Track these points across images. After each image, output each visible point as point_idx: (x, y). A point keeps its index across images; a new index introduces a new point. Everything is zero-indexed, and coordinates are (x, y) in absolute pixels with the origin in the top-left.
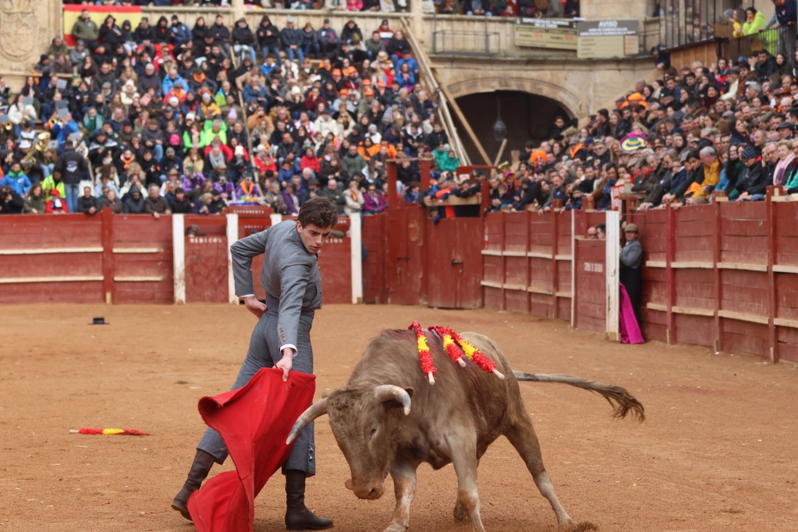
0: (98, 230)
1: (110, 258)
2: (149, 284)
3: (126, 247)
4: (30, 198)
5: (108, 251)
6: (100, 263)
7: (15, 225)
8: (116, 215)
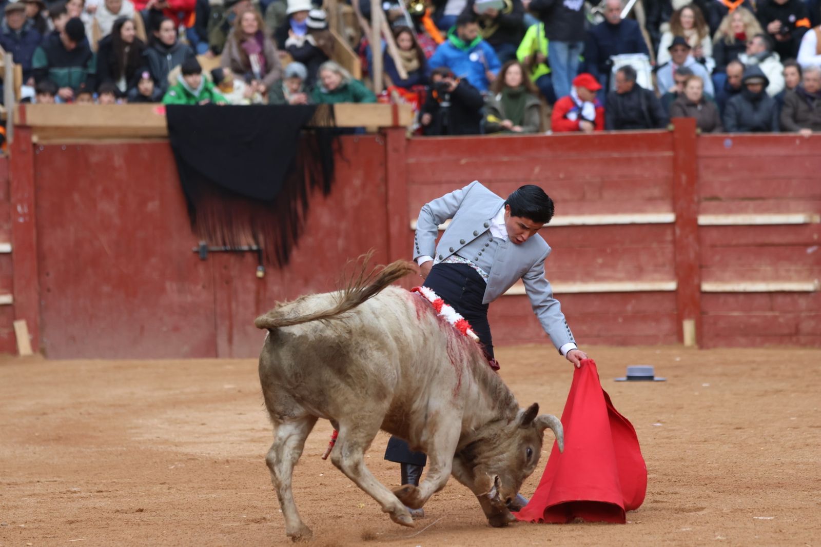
0: (663, 172)
1: (691, 239)
2: (788, 299)
3: (729, 212)
4: (498, 98)
5: (686, 221)
6: (669, 248)
7: (463, 161)
8: (706, 135)
